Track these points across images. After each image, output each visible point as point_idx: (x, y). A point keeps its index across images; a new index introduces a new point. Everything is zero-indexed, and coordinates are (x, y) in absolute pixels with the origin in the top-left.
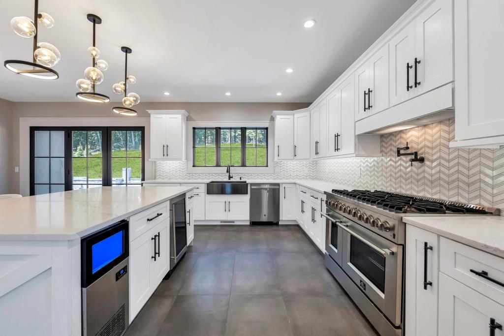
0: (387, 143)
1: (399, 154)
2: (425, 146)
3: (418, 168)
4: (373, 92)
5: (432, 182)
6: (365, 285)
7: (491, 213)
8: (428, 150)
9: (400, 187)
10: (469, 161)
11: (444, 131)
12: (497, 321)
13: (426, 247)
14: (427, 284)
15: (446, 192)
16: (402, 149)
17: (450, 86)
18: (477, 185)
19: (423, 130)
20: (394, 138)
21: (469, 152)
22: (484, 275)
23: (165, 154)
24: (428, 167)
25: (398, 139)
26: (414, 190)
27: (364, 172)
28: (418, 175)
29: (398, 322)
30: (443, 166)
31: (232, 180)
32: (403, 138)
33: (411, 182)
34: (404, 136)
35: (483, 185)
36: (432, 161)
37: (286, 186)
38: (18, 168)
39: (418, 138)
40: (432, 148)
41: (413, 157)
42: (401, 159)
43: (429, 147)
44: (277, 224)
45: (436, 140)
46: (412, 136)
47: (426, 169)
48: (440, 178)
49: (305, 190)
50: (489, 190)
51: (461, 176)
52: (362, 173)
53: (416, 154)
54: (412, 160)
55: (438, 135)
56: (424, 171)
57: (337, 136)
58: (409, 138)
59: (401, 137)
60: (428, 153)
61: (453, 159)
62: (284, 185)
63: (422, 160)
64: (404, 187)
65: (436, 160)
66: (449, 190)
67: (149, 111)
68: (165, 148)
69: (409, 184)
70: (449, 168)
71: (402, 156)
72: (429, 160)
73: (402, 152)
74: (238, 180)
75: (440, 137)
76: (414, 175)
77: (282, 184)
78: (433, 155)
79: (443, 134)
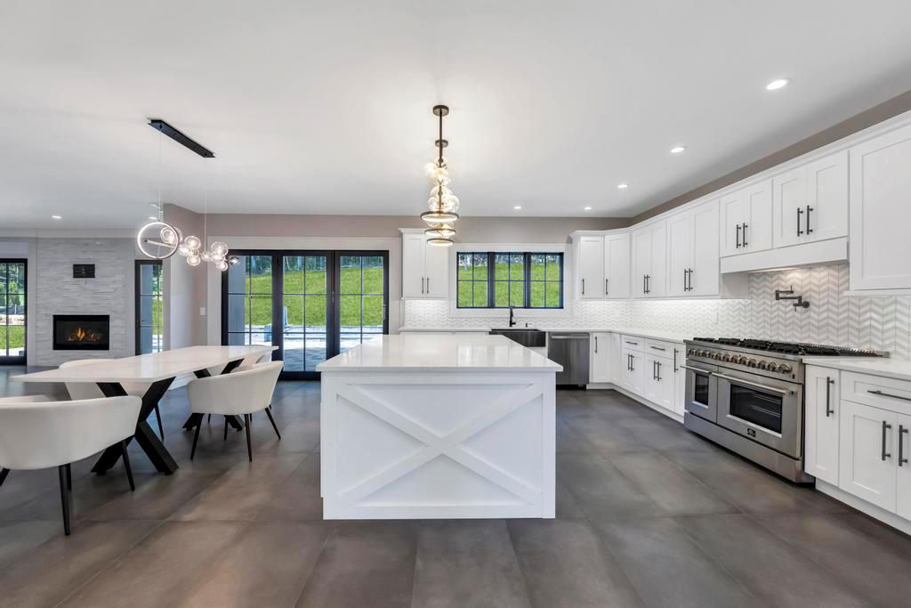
0: (758, 284)
1: (778, 298)
2: (810, 290)
3: (802, 314)
4: (749, 228)
5: (818, 328)
6: (754, 432)
7: (881, 356)
8: (813, 294)
9: (778, 334)
10: (859, 307)
11: (833, 276)
12: (887, 423)
13: (829, 381)
14: (829, 412)
15: (834, 338)
16: (781, 292)
17: (845, 240)
18: (868, 331)
19: (809, 273)
20: (769, 279)
21: (860, 298)
22: (878, 393)
23: (425, 290)
24: (814, 312)
25: (775, 280)
26: (796, 337)
27: (722, 317)
28: (801, 321)
29: (798, 455)
30: (832, 311)
31: (514, 327)
32: (783, 280)
33: (793, 329)
34: (783, 277)
35: (873, 331)
36: (819, 307)
37: (598, 335)
38: (204, 309)
39: (802, 281)
40: (819, 293)
41: (796, 301)
42: (779, 303)
43: (815, 292)
44: (584, 388)
45: (823, 284)
46: (793, 278)
47: (812, 314)
48: (828, 324)
49: (633, 340)
50: (879, 335)
51: (851, 322)
52: (720, 318)
53: (800, 298)
54: (795, 305)
55: (826, 279)
56: (809, 317)
57: (689, 272)
58: (789, 280)
59: (779, 278)
60: (814, 298)
61: (843, 305)
62: (595, 335)
63: (806, 305)
64: (783, 334)
65: (824, 305)
66: (838, 336)
67: (403, 230)
68: (425, 281)
69: (789, 331)
70: (838, 314)
71: (781, 301)
72: (815, 305)
73: (781, 295)
74: (523, 327)
75: (828, 282)
76: (796, 321)
77: (593, 332)
78: (819, 300)
79: (831, 279)
